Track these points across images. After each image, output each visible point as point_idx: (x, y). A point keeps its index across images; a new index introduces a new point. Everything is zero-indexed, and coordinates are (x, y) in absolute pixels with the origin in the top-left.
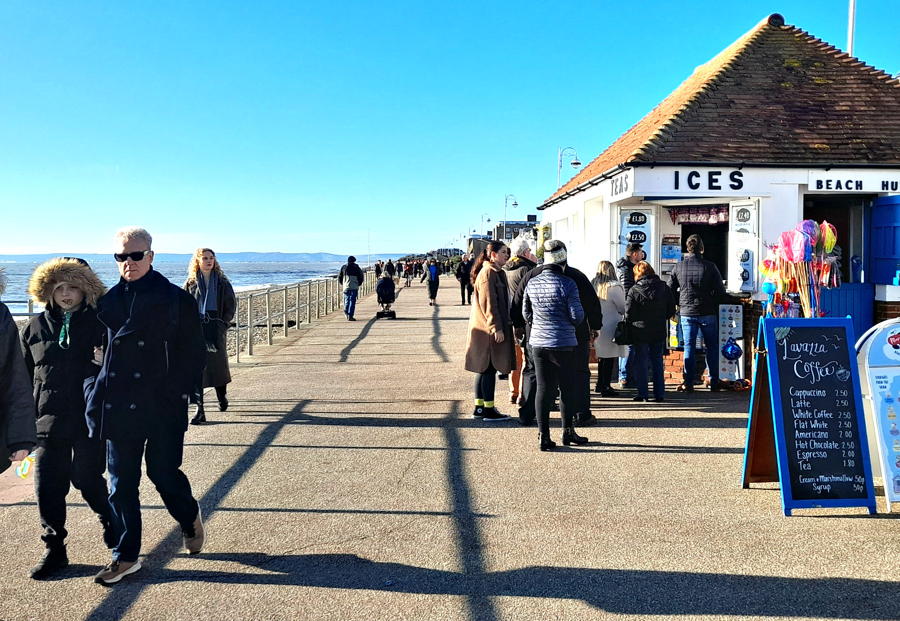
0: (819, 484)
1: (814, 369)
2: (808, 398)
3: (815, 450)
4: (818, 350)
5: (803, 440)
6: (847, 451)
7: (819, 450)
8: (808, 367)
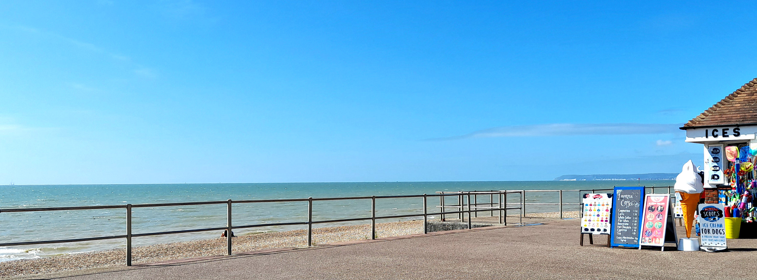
0: (622, 239)
1: (628, 204)
2: (624, 213)
3: (623, 229)
4: (630, 197)
5: (620, 225)
6: (634, 229)
7: (625, 229)
8: (626, 202)
